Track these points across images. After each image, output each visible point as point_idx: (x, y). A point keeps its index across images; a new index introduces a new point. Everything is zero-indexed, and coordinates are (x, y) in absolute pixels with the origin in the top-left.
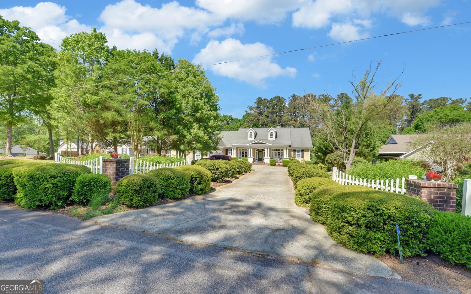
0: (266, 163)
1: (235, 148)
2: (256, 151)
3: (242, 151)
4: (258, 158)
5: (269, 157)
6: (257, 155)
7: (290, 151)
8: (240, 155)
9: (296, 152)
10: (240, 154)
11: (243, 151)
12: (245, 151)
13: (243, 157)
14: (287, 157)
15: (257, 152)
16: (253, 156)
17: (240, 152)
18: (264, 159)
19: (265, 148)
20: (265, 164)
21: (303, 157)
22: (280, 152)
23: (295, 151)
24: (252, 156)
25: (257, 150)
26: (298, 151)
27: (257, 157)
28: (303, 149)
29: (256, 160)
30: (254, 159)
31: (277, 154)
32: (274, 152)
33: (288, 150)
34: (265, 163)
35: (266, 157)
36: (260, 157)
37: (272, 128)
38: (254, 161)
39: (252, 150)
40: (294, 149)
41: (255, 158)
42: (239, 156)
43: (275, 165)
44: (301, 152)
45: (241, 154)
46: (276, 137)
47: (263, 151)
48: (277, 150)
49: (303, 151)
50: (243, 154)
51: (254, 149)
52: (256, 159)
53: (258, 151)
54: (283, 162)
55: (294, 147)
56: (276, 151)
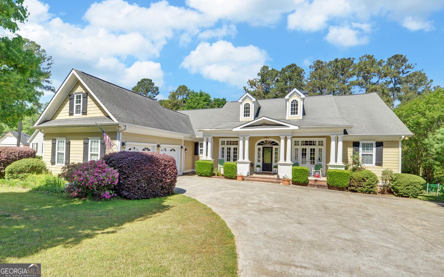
0: (281, 177)
1: (210, 138)
2: (257, 147)
3: (226, 147)
4: (261, 164)
5: (289, 161)
6: (259, 157)
7: (346, 144)
8: (223, 156)
9: (361, 149)
10: (223, 152)
11: (229, 146)
12: (232, 147)
13: (228, 160)
14: (340, 162)
15: (259, 149)
16: (250, 159)
17: (223, 149)
18: (276, 167)
19: (279, 138)
20: (279, 181)
21: (379, 163)
22: (317, 148)
23: (356, 145)
24: (247, 159)
25: (259, 144)
26: (367, 146)
27: (259, 161)
28: (380, 140)
29: (258, 169)
30: (252, 165)
31: (308, 152)
32: (300, 148)
33: (340, 144)
34: (278, 178)
35: (282, 161)
36: (268, 161)
37: (295, 90)
38: (252, 171)
39: (247, 142)
40: (356, 140)
41: (256, 163)
42: (220, 157)
43: (305, 184)
44: (374, 149)
45: (226, 154)
46: (304, 114)
47: (274, 147)
48: (306, 143)
49: (380, 144)
50: (229, 153)
51: (252, 140)
52: (258, 166)
53: (261, 147)
54: (329, 175)
55: (355, 134)
56: (305, 147)
